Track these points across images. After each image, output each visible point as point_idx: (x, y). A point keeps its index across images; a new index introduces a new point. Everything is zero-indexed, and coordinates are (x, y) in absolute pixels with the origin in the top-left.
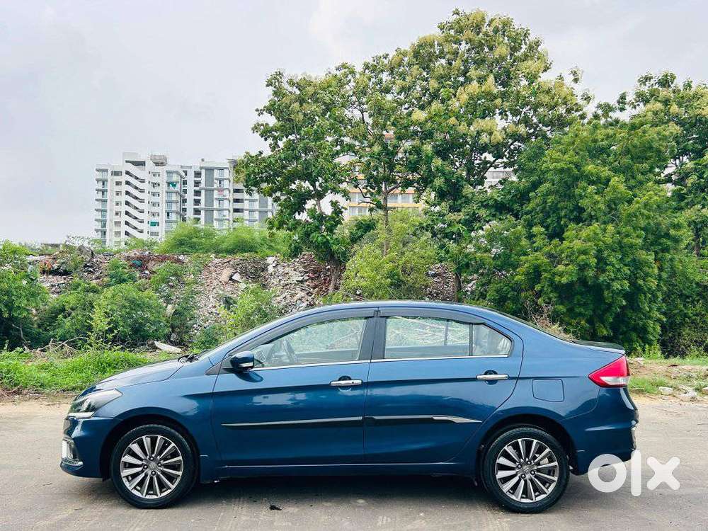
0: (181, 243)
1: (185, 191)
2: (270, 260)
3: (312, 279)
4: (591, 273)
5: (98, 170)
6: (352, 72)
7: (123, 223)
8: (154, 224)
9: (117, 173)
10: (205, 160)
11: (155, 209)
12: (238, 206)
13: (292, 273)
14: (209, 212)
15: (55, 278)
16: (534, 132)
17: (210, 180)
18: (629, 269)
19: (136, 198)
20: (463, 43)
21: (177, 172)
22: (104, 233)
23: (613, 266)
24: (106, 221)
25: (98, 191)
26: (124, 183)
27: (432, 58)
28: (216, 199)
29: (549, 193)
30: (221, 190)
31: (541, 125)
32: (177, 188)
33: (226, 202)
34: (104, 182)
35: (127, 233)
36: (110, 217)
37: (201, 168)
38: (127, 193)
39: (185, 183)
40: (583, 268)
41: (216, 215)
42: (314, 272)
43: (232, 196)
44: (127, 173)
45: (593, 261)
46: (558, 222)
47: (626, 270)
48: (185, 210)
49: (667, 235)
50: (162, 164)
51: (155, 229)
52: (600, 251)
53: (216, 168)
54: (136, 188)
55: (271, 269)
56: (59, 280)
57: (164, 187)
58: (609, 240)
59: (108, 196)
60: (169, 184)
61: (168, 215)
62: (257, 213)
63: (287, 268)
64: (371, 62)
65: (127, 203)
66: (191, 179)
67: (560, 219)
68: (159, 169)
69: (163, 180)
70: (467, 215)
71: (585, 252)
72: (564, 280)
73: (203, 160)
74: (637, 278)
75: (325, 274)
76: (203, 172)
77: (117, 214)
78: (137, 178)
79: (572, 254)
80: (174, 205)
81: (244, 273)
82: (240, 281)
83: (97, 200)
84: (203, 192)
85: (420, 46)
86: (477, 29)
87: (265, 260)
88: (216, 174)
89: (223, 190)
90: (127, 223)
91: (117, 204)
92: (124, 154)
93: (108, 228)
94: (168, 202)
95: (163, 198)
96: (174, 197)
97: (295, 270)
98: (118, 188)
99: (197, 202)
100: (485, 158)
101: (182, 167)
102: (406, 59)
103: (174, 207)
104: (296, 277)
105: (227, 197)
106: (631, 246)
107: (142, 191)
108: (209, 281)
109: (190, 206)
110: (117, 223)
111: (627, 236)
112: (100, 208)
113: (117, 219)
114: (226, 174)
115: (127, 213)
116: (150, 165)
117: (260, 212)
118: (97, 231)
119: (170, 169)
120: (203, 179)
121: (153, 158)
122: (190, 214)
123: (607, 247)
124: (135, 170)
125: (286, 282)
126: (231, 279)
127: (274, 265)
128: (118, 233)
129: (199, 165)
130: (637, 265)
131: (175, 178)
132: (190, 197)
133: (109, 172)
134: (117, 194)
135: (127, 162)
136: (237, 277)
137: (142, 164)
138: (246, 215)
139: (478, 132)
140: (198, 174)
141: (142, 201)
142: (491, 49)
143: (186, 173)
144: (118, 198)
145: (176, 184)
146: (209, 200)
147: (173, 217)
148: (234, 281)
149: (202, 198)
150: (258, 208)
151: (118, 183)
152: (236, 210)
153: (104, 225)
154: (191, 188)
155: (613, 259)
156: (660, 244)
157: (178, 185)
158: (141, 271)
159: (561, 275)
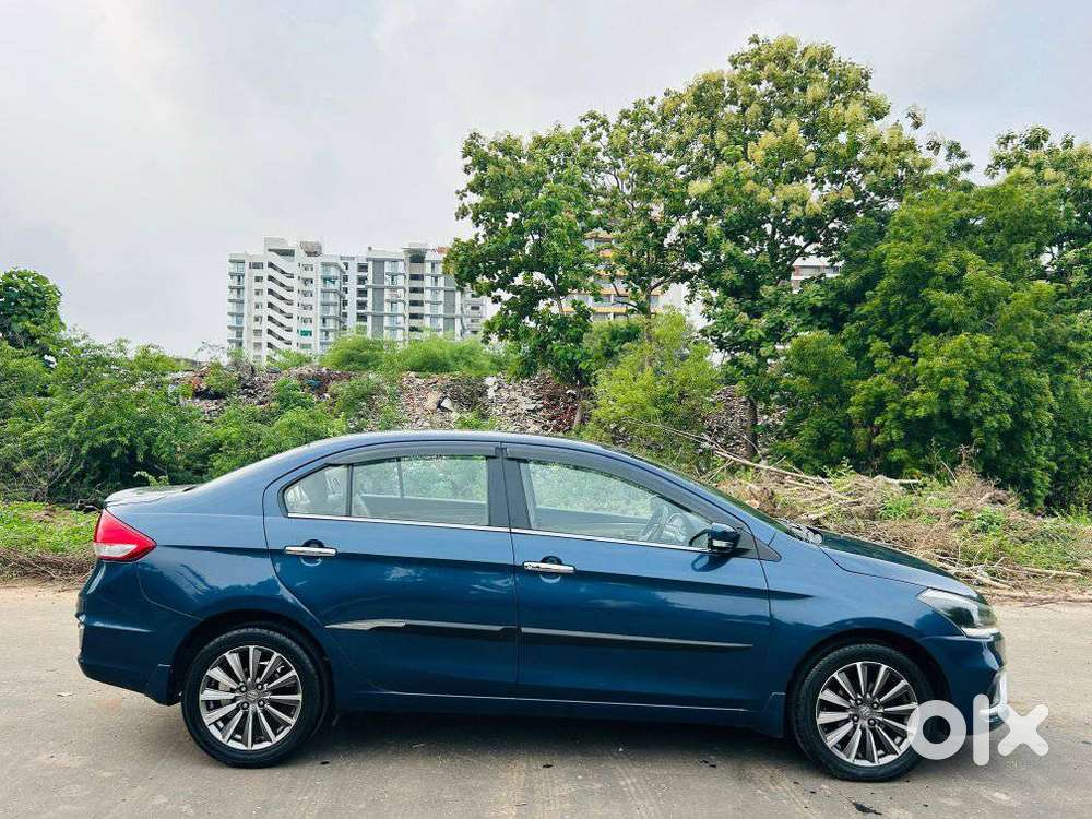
0: (349, 359)
1: (346, 290)
2: (489, 381)
3: (548, 407)
4: (958, 402)
5: (232, 261)
6: (604, 123)
7: (265, 332)
8: (305, 333)
9: (257, 266)
10: (374, 249)
11: (307, 314)
12: (416, 310)
13: (520, 399)
14: (378, 318)
15: (204, 402)
16: (862, 204)
17: (379, 276)
18: (1013, 398)
19: (282, 299)
20: (764, 82)
21: (336, 265)
22: (241, 344)
23: (990, 393)
24: (242, 328)
25: (232, 288)
26: (266, 278)
27: (718, 102)
28: (388, 301)
29: (893, 291)
30: (393, 289)
31: (872, 194)
32: (335, 287)
33: (400, 305)
34: (240, 277)
35: (270, 345)
36: (248, 323)
37: (368, 260)
38: (271, 292)
39: (346, 279)
40: (946, 395)
41: (387, 322)
42: (551, 398)
43: (408, 297)
44: (271, 265)
45: (963, 384)
46: (905, 330)
47: (1009, 400)
48: (345, 315)
49: (1064, 350)
50: (315, 254)
51: (306, 340)
52: (971, 372)
53: (388, 260)
54: (282, 285)
55: (491, 394)
56: (211, 405)
57: (319, 282)
58: (984, 356)
59: (245, 296)
60: (325, 280)
61: (324, 322)
62: (442, 319)
63: (512, 393)
64: (632, 109)
65: (270, 305)
66: (353, 274)
67: (907, 327)
68: (312, 260)
69: (317, 274)
70: (772, 322)
71: (949, 373)
72: (921, 413)
73: (370, 248)
74: (1023, 409)
75: (565, 403)
76: (370, 265)
77: (257, 319)
78: (283, 272)
79: (932, 375)
80: (331, 308)
81: (456, 399)
82: (452, 409)
83: (230, 301)
84: (370, 292)
85: (701, 88)
86: (784, 60)
87: (482, 380)
88: (388, 268)
89: (396, 289)
90: (270, 332)
91: (257, 307)
92: (267, 240)
93: (244, 338)
94: (323, 304)
95: (317, 299)
96: (332, 298)
97: (524, 395)
98: (258, 286)
99: (362, 305)
100: (793, 241)
101: (341, 258)
102: (684, 105)
103: (332, 311)
104: (525, 405)
105: (402, 299)
106: (1015, 363)
107: (290, 290)
108: (410, 408)
109: (352, 310)
110: (257, 332)
111: (1010, 349)
112: (235, 311)
113: (256, 326)
114: (401, 267)
115: (270, 318)
116: (300, 255)
117: (445, 318)
118: (230, 341)
119: (326, 260)
120: (370, 274)
121: (303, 245)
122: (352, 322)
123: (982, 365)
124: (280, 261)
125: (513, 412)
126: (439, 406)
127: (495, 387)
128: (258, 345)
129: (365, 255)
130: (1024, 391)
131: (333, 272)
132: (352, 297)
133: (247, 264)
134: (257, 293)
135: (270, 250)
136: (446, 404)
137: (288, 253)
138: (427, 322)
139: (786, 204)
140: (363, 268)
141: (290, 303)
142: (803, 89)
143: (347, 265)
144: (257, 299)
145: (335, 279)
146: (379, 303)
147: (331, 324)
148: (444, 409)
149: (369, 299)
150: (442, 313)
151: (258, 279)
152: (413, 316)
153: (240, 334)
154: (353, 286)
155: (990, 384)
156: (1051, 361)
157: (337, 282)
158: (320, 395)
159: (916, 405)
